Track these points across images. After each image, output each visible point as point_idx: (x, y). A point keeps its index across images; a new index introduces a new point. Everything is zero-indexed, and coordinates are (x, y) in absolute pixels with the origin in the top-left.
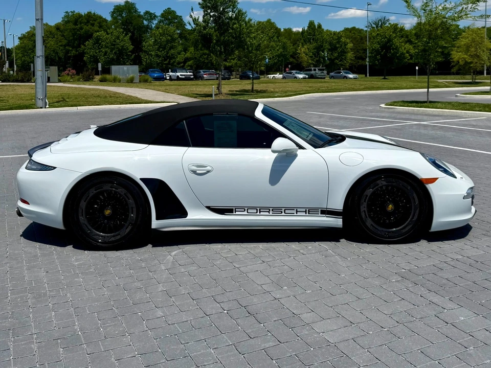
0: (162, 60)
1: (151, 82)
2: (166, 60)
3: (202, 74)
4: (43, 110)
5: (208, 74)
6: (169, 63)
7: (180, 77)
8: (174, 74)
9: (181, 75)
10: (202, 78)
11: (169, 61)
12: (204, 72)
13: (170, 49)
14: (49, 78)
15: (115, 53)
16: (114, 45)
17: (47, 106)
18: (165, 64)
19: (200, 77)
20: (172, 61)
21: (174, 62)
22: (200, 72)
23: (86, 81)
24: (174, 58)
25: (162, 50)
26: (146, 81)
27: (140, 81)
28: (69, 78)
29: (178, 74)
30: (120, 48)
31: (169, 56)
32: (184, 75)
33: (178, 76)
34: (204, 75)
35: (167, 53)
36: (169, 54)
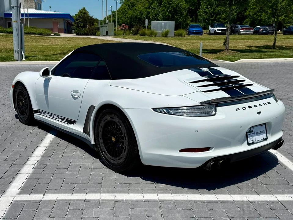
0: (209, 16)
1: (185, 37)
2: (212, 16)
3: (239, 29)
4: (20, 63)
5: (245, 29)
6: (215, 20)
7: (217, 31)
8: (213, 28)
9: (218, 30)
10: (238, 33)
11: (215, 18)
12: (241, 27)
13: (217, 6)
14: (107, 32)
15: (170, 11)
16: (170, 4)
17: (24, 59)
18: (212, 20)
19: (237, 31)
20: (218, 18)
21: (220, 18)
22: (238, 27)
23: (135, 35)
24: (220, 14)
25: (209, 8)
26: (180, 35)
27: (175, 35)
28: (122, 32)
29: (216, 29)
30: (175, 7)
31: (216, 13)
32: (221, 30)
33: (215, 31)
34: (241, 29)
35: (214, 10)
36: (216, 11)
